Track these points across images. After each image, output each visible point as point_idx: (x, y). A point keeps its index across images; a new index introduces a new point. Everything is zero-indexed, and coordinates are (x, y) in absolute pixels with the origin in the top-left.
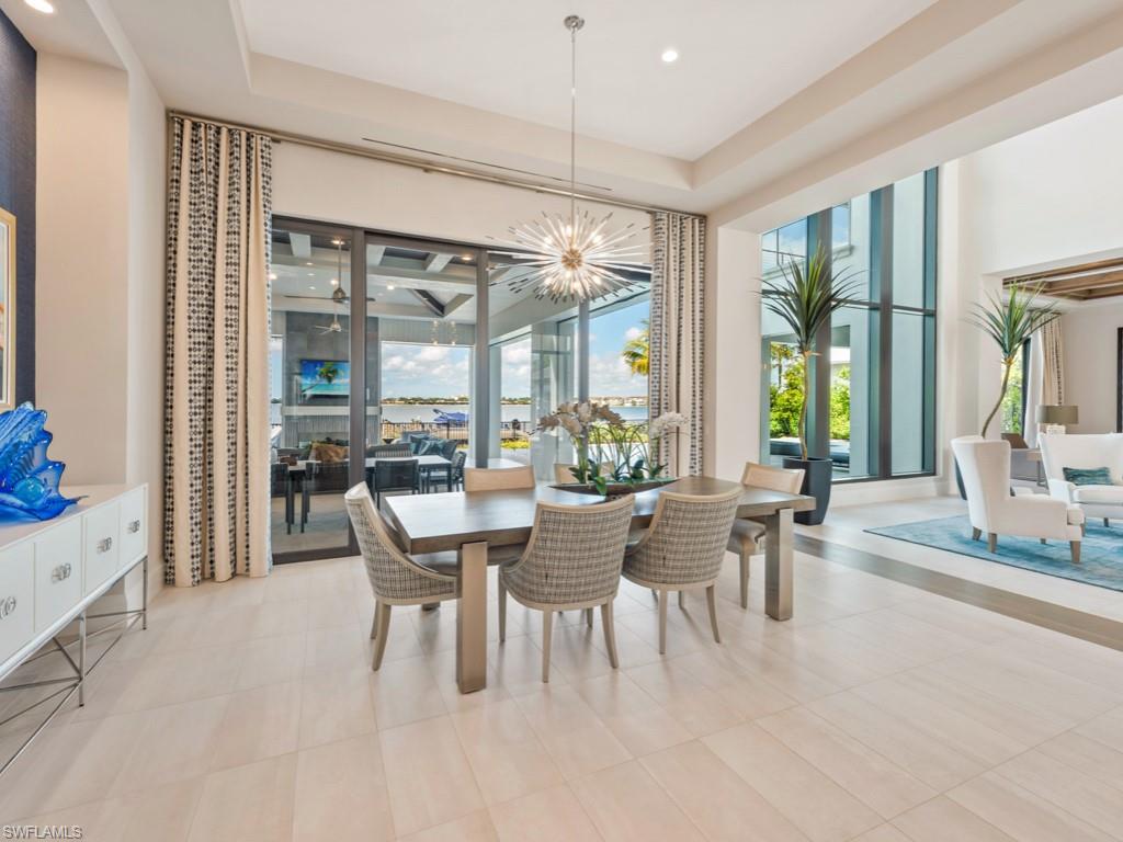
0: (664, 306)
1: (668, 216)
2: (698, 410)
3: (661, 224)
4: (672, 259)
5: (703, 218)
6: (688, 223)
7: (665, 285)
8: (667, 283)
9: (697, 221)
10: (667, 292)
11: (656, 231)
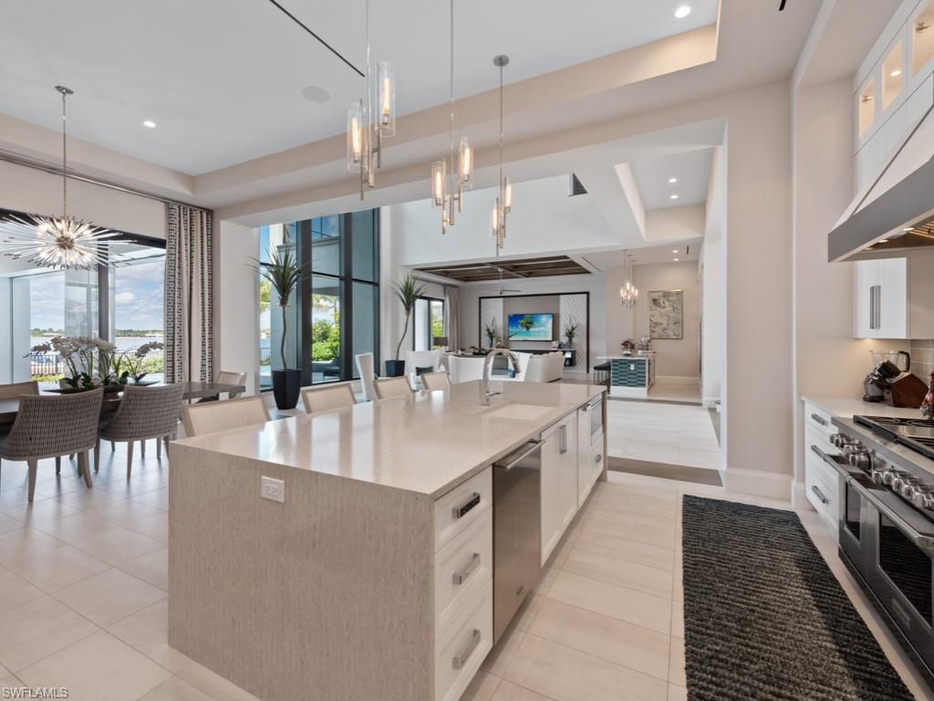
0: (177, 269)
1: (179, 207)
2: (207, 341)
3: (173, 212)
4: (183, 236)
5: (210, 212)
6: (197, 214)
7: (177, 254)
8: (179, 253)
9: (204, 214)
10: (179, 259)
11: (169, 216)
